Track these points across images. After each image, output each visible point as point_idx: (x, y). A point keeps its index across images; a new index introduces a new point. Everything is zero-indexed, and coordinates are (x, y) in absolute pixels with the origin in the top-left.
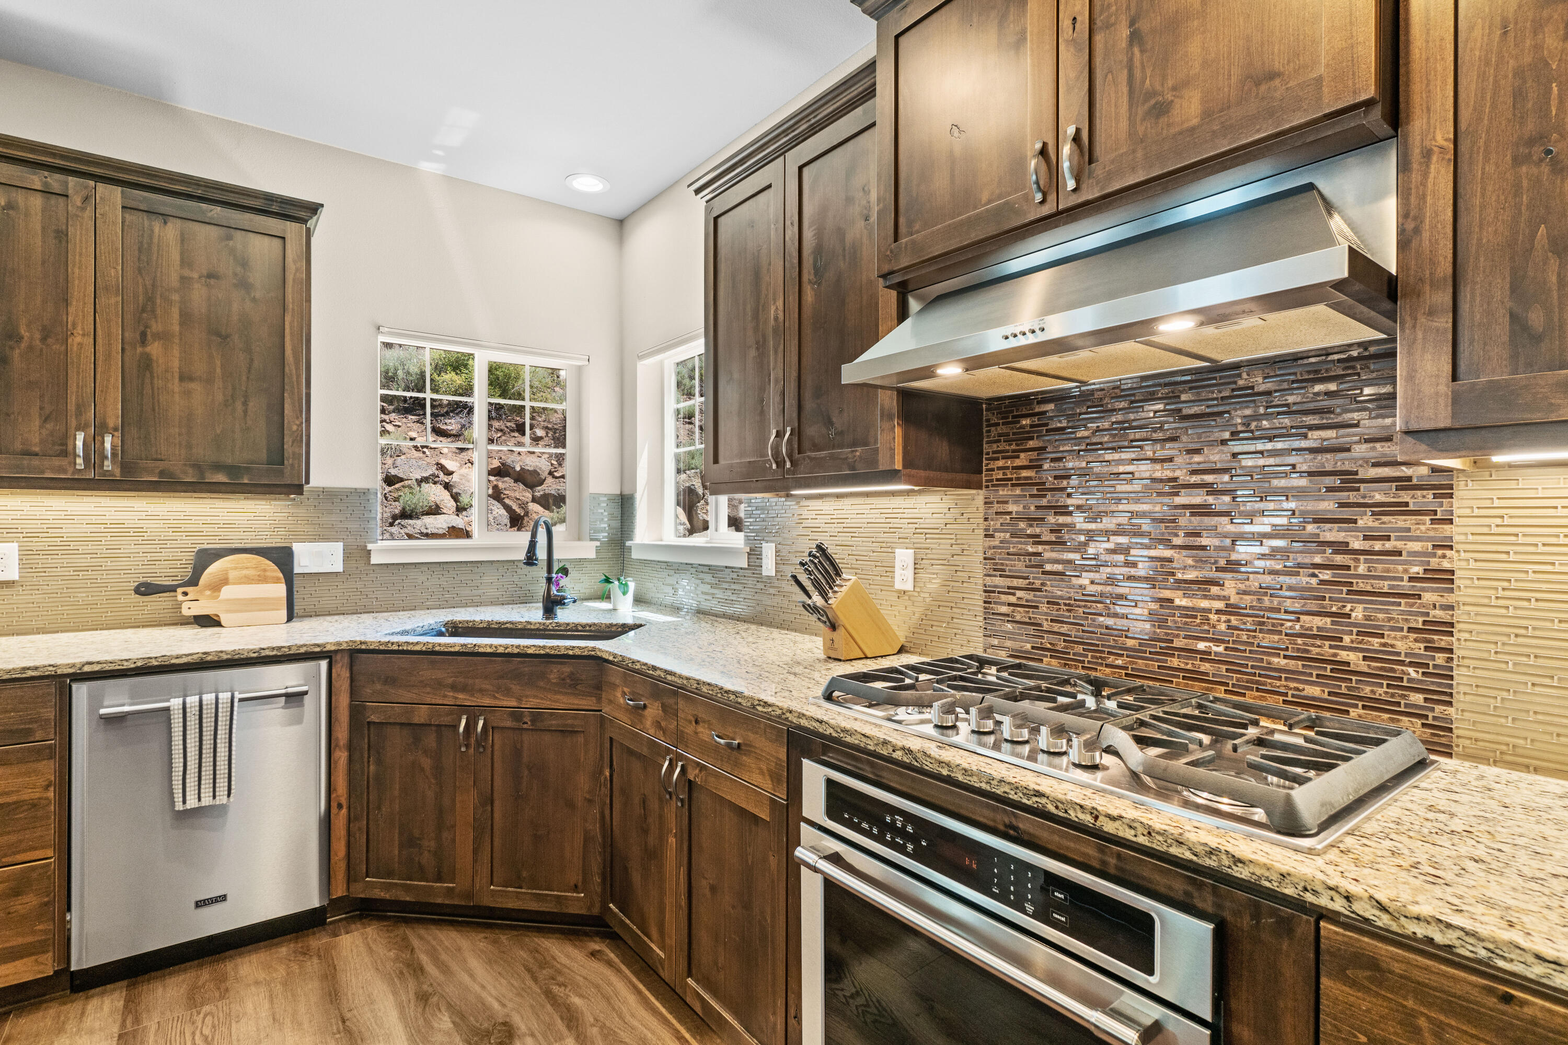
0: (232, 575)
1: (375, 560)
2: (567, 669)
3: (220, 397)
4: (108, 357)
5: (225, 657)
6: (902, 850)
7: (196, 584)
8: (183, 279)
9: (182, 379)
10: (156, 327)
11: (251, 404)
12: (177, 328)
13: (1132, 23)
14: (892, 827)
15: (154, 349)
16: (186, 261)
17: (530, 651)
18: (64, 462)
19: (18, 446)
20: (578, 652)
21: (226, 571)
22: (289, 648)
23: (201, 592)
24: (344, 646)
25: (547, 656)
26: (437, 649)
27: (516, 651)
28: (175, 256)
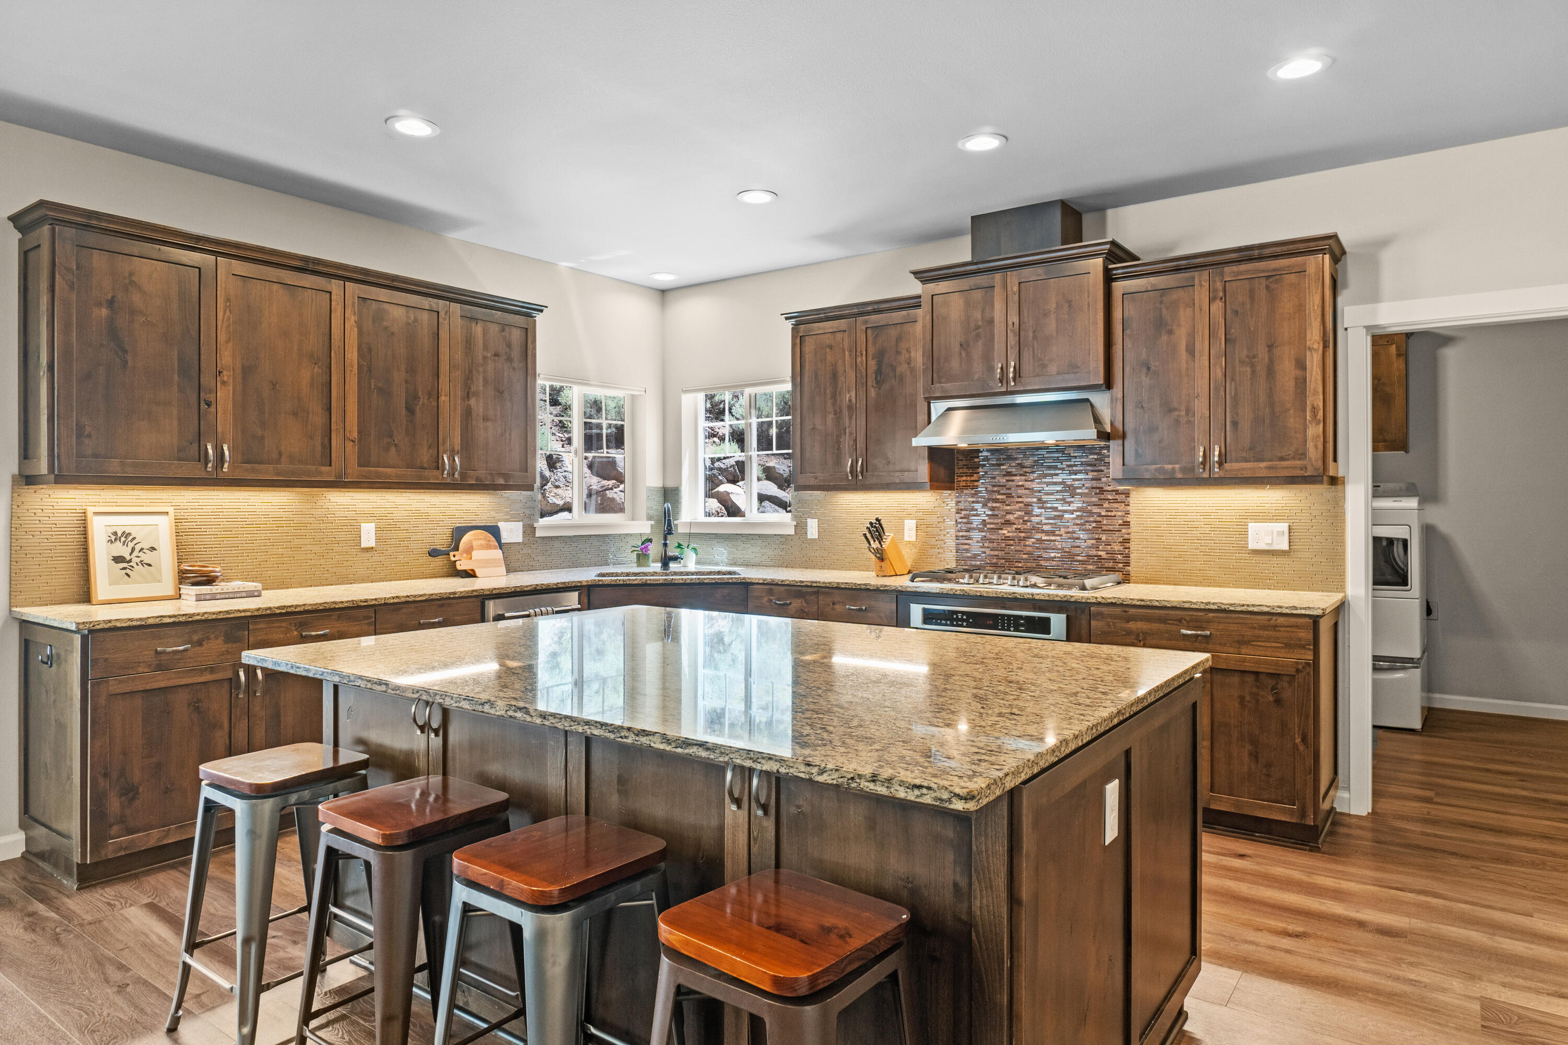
0: (475, 544)
1: (538, 534)
2: (726, 591)
3: (499, 431)
4: (455, 408)
5: (544, 587)
6: (961, 626)
7: (458, 550)
8: (485, 358)
9: (484, 420)
10: (473, 388)
11: (513, 434)
12: (481, 388)
13: (1034, 332)
14: (957, 619)
15: (473, 402)
16: (486, 348)
17: (706, 581)
18: (436, 473)
19: (418, 463)
20: (735, 581)
21: (471, 542)
22: (568, 583)
23: (461, 555)
24: (584, 584)
25: (717, 583)
26: (648, 582)
27: (698, 581)
28: (481, 344)
